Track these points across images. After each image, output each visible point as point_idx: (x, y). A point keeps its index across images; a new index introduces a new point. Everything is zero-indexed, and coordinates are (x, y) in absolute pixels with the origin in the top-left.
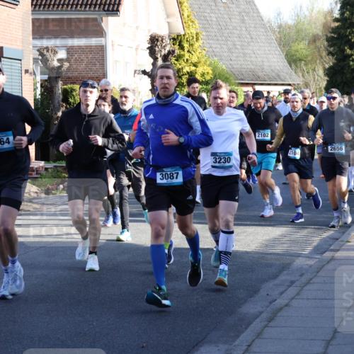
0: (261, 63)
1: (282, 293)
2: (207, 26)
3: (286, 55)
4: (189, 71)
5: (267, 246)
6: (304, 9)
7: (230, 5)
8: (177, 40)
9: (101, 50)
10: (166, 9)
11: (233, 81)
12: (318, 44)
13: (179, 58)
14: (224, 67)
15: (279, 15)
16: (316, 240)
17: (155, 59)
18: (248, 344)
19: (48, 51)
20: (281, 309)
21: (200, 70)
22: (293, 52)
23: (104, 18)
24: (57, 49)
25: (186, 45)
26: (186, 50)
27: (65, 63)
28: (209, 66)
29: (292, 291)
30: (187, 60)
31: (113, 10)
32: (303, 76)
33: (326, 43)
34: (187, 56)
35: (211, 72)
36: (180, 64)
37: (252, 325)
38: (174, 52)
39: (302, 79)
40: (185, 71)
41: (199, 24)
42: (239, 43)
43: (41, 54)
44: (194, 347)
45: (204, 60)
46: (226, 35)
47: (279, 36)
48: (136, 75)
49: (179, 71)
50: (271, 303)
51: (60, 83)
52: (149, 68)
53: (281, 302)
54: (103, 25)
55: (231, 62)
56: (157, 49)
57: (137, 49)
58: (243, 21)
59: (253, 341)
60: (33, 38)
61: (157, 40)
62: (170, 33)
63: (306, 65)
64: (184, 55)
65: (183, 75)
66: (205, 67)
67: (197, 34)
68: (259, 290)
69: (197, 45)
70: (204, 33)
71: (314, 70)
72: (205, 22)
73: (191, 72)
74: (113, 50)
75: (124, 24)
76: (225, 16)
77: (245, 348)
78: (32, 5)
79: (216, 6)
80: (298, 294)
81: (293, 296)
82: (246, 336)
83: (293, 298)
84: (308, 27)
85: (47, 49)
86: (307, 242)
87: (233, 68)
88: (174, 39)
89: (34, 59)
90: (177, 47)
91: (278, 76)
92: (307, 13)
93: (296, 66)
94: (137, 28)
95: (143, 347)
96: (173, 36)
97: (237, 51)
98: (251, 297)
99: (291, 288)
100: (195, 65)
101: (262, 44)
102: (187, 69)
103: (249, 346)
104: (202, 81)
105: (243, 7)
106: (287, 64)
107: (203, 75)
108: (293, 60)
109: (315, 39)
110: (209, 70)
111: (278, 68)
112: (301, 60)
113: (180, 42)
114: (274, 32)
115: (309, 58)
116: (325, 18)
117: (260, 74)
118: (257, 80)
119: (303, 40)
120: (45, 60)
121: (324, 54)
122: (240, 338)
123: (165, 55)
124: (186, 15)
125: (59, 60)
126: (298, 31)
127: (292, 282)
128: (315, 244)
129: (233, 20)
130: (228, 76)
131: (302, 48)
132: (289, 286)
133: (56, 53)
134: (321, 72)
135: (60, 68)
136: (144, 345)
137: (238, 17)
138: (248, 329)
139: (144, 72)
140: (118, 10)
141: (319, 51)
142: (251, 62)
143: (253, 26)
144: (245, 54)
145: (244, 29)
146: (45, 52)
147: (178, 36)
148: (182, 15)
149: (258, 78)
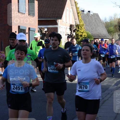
0: (100, 33)
1: (106, 96)
2: (86, 22)
3: (108, 30)
6: (113, 18)
7: (92, 17)
8: (77, 26)
9: (57, 29)
10: (74, 18)
12: (116, 27)
13: (78, 31)
14: (90, 34)
15: (106, 19)
16: (115, 82)
17: (71, 31)
19: (42, 29)
20: (106, 101)
21: (84, 34)
22: (109, 30)
23: (57, 20)
24: (44, 28)
25: (80, 27)
26: (80, 29)
27: (47, 32)
28: (86, 33)
29: (109, 96)
30: (80, 31)
31: (60, 18)
32: (112, 36)
33: (119, 27)
34: (80, 30)
35: (86, 35)
38: (76, 29)
39: (112, 37)
40: (79, 34)
41: (84, 22)
42: (94, 27)
43: (40, 30)
45: (85, 31)
46: (91, 25)
47: (105, 25)
48: (66, 35)
49: (78, 34)
50: (103, 99)
51: (45, 37)
52: (69, 34)
53: (105, 99)
54: (57, 22)
56: (72, 28)
57: (66, 28)
58: (96, 21)
60: (38, 25)
61: (72, 26)
62: (76, 24)
63: (113, 33)
64: (79, 30)
65: (79, 36)
66: (85, 34)
67: (83, 24)
69: (83, 27)
70: (85, 24)
71: (115, 35)
72: (85, 21)
73: (81, 35)
74: (60, 29)
75: (63, 22)
76: (91, 20)
78: (38, 16)
79: (88, 17)
80: (110, 97)
81: (109, 97)
83: (109, 98)
84: (114, 23)
85: (42, 28)
86: (113, 82)
87: (93, 34)
88: (76, 26)
89: (38, 31)
90: (77, 28)
91: (105, 36)
92: (113, 19)
93: (110, 34)
94: (67, 22)
96: (76, 25)
97: (94, 29)
99: (108, 95)
100: (82, 33)
101: (101, 27)
102: (80, 34)
105: (96, 17)
106: (107, 33)
107: (84, 36)
108: (109, 32)
109: (115, 26)
110: (86, 34)
111: (105, 34)
112: (111, 32)
113: (78, 26)
114: (104, 24)
115: (114, 31)
116: (119, 20)
117: (100, 35)
119: (112, 26)
120: (41, 31)
121: (118, 30)
123: (74, 30)
124: (80, 19)
125: (45, 31)
126: (111, 24)
127: (109, 93)
128: (115, 83)
129: (93, 21)
130: (91, 36)
131: (112, 28)
132: (108, 94)
133: (44, 29)
134: (117, 35)
135: (45, 33)
137: (94, 20)
139: (68, 35)
140: (61, 18)
141: (117, 29)
142: (98, 32)
143: (98, 22)
144: (96, 30)
145: (96, 23)
146: (41, 29)
147: (78, 25)
148: (79, 19)
149: (100, 37)
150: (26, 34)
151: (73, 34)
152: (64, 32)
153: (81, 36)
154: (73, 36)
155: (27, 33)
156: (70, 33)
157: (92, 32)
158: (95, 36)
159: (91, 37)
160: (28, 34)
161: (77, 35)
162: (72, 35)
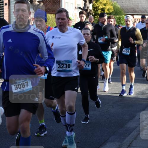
0: (137, 4)
4: (102, 8)
5: (139, 94)
11: (123, 13)
14: (119, 6)
17: (86, 2)
18: (130, 142)
21: (107, 7)
27: (42, 3)
28: (112, 5)
30: (101, 2)
35: (112, 8)
36: (97, 4)
37: (132, 133)
40: (100, 8)
44: (103, 143)
45: (109, 2)
48: (76, 9)
49: (97, 7)
55: (122, 4)
59: (133, 141)
65: (99, 10)
66: (110, 6)
68: (135, 116)
73: (103, 8)
77: (128, 144)
82: (129, 139)
87: (123, 6)
91: (146, 10)
95: (78, 143)
98: (131, 119)
100: (105, 5)
102: (100, 7)
103: (130, 143)
104: (108, 13)
107: (108, 10)
110: (112, 7)
111: (145, 7)
117: (137, 10)
118: (135, 13)
122: (126, 139)
125: (38, 1)
130: (121, 10)
135: (38, 5)
136: (79, 142)
138: (130, 136)
139: (80, 8)
142: (132, 3)
149: (136, 12)
150: (4, 6)
151: (88, 7)
152: (73, 3)
153: (103, 10)
154: (88, 11)
155: (6, 4)
156: (83, 6)
157: (122, 2)
158: (128, 10)
159: (120, 12)
160: (7, 6)
161: (95, 8)
162: (86, 8)
